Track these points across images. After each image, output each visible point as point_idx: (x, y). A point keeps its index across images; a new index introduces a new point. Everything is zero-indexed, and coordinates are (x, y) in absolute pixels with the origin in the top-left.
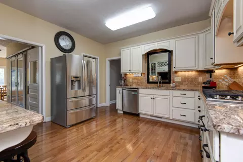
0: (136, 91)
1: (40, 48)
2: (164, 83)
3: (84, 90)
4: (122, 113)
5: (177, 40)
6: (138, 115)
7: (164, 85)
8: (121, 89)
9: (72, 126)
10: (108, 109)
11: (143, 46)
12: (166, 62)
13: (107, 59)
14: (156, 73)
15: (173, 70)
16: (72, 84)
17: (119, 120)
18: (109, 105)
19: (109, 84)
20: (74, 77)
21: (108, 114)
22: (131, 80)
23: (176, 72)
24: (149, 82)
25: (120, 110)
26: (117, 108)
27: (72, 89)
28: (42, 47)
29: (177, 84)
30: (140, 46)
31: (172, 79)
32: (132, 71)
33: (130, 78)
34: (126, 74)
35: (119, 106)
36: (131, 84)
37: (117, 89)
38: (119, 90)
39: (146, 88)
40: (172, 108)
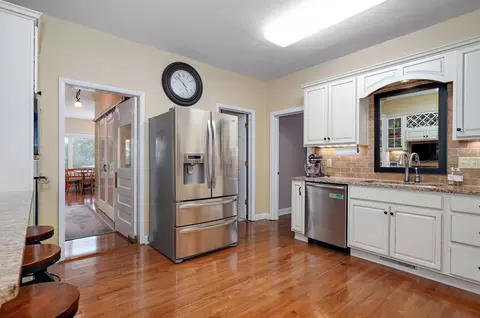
0: (342, 189)
1: (136, 99)
2: (423, 171)
3: (212, 185)
4: (306, 240)
5: (465, 50)
6: (346, 251)
7: (423, 177)
8: (302, 184)
9: (187, 260)
10: (275, 229)
11: (361, 78)
12: (431, 116)
13: (273, 114)
14: (403, 143)
15: (454, 136)
16: (186, 171)
17: (297, 258)
18: (277, 218)
19: (277, 171)
20: (190, 157)
21: (274, 239)
22: (329, 162)
23: (463, 142)
24: (378, 168)
25: (300, 234)
26: (294, 227)
27: (185, 182)
28: (138, 97)
29: (468, 176)
30: (353, 79)
31: (450, 159)
32: (331, 141)
33: (328, 157)
34: (317, 148)
35: (297, 224)
36: (330, 171)
37: (294, 183)
38: (297, 186)
39: (370, 184)
40: (448, 245)
